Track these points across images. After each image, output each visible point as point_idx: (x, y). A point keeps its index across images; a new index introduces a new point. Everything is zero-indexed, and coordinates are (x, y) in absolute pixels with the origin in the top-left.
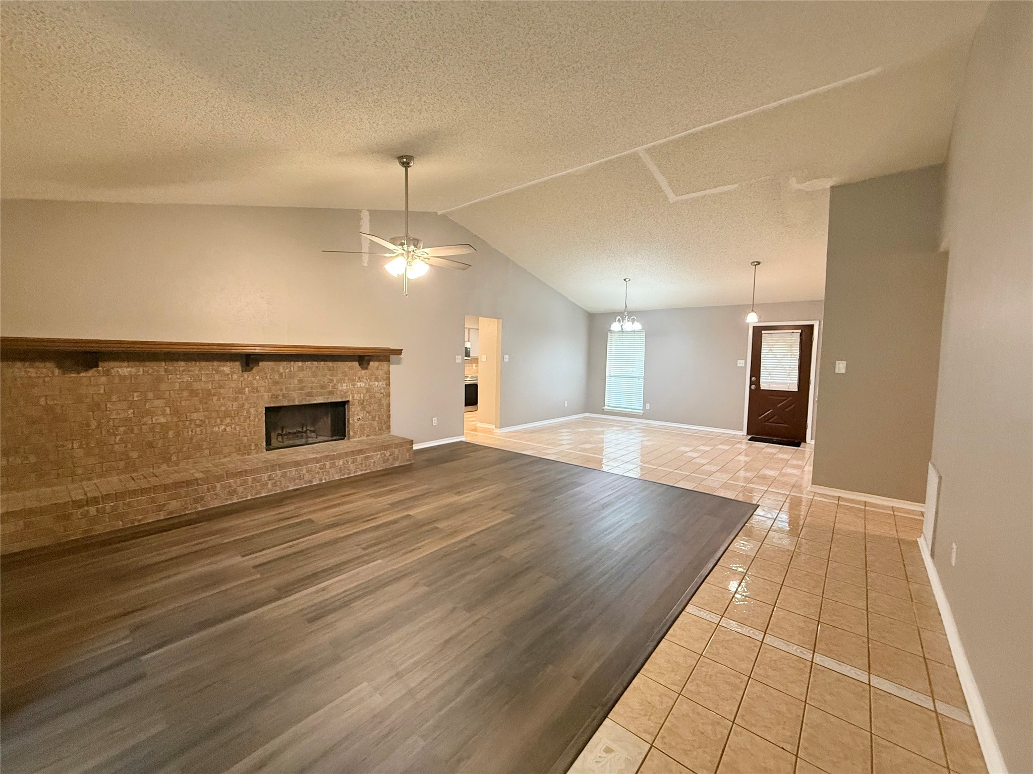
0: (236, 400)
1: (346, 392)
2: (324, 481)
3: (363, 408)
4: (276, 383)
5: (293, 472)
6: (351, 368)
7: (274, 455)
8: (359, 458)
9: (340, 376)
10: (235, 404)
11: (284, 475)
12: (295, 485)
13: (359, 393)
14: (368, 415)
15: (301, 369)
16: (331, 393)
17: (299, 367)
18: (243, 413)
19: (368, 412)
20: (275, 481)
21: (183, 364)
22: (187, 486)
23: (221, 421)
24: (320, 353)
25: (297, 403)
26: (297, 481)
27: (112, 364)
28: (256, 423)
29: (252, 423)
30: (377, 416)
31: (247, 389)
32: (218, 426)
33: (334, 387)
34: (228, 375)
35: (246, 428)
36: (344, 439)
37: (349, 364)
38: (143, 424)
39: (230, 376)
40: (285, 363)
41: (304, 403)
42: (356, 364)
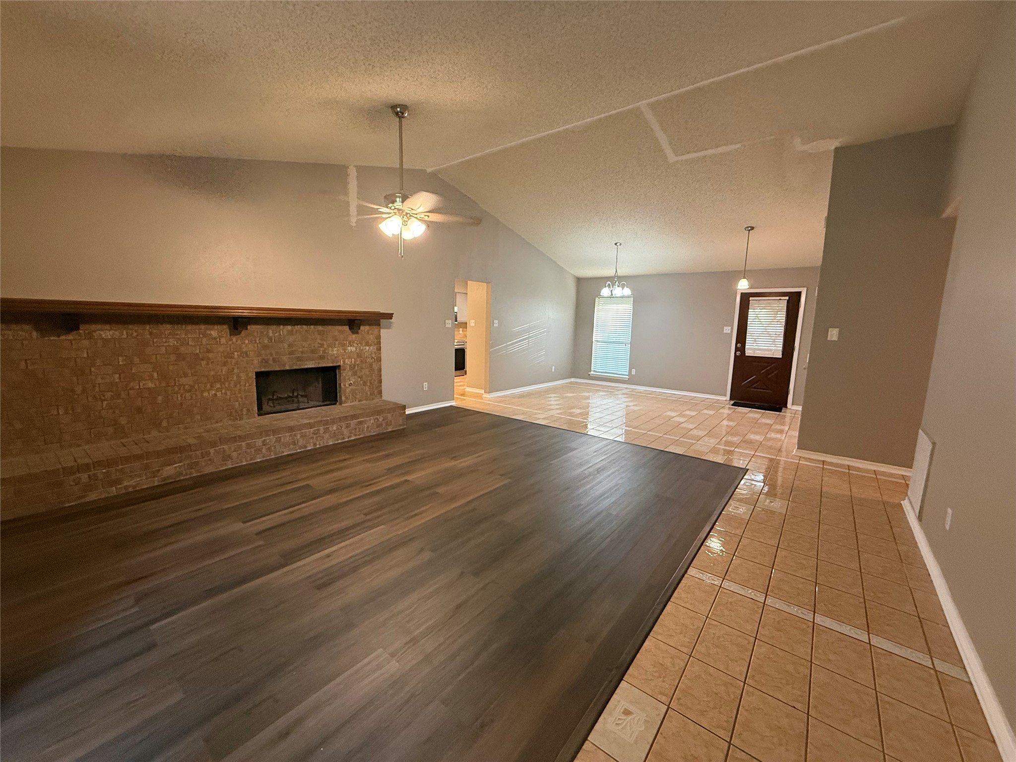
0: (225, 364)
1: (336, 357)
2: (318, 446)
3: (355, 373)
4: (265, 347)
5: (286, 437)
6: (341, 332)
7: (266, 420)
8: (353, 423)
9: (330, 340)
10: (225, 369)
11: (278, 440)
12: (290, 450)
13: (349, 357)
14: (359, 380)
15: (291, 333)
16: (322, 358)
17: (288, 331)
18: (233, 378)
19: (359, 377)
20: (269, 446)
21: (169, 326)
22: (181, 452)
23: (211, 386)
24: (308, 317)
25: (287, 368)
26: (291, 446)
27: (93, 327)
28: (246, 388)
29: (243, 388)
30: (368, 382)
31: (236, 353)
32: (208, 391)
33: (324, 352)
34: (215, 339)
35: (237, 393)
36: (335, 404)
37: (340, 328)
38: (131, 389)
39: (218, 340)
40: (275, 326)
41: (295, 367)
42: (346, 328)
